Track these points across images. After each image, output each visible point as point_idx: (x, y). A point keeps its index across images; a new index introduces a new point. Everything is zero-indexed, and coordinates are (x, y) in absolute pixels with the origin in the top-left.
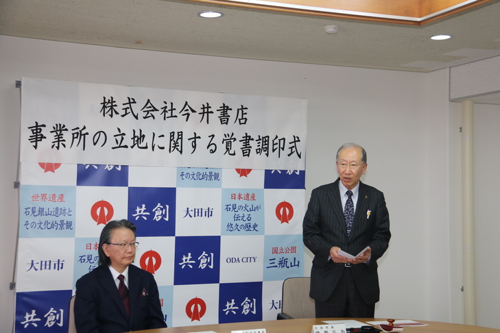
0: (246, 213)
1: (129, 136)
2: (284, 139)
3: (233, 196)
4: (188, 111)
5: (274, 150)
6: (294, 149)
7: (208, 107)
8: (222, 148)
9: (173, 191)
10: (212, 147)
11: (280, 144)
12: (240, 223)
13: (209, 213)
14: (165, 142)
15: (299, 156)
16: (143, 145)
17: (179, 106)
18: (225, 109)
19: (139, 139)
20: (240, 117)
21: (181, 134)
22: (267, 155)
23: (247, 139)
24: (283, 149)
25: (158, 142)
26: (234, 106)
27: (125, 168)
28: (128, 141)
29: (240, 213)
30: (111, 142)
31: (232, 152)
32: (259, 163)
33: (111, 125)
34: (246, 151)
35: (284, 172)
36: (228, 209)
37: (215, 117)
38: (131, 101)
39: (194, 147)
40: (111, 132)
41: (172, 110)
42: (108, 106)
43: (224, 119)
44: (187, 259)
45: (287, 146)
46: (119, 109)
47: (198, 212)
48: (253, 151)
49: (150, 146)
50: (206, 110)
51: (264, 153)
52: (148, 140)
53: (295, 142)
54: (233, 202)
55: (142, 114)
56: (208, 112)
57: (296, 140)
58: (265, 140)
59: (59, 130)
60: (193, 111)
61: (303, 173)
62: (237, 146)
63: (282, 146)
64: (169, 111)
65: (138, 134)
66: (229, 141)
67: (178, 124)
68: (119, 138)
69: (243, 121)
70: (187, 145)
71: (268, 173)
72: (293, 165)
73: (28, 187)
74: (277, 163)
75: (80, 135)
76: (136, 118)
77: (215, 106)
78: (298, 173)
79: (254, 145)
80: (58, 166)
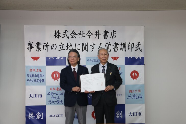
1: (65, 45)
2: (133, 44)
4: (90, 34)
5: (128, 49)
6: (138, 48)
7: (99, 32)
11: (131, 46)
14: (80, 47)
15: (141, 51)
17: (86, 33)
18: (106, 32)
19: (69, 46)
20: (113, 35)
21: (87, 44)
22: (126, 51)
23: (116, 44)
24: (133, 48)
25: (77, 47)
26: (110, 31)
28: (65, 47)
30: (58, 48)
32: (122, 54)
33: (58, 41)
34: (116, 49)
35: (134, 58)
37: (101, 36)
38: (66, 31)
39: (93, 49)
40: (58, 44)
41: (83, 34)
42: (57, 34)
43: (106, 36)
45: (135, 46)
46: (61, 35)
48: (119, 49)
50: (98, 33)
51: (124, 50)
52: (73, 47)
53: (138, 45)
55: (70, 37)
56: (98, 34)
57: (139, 44)
58: (124, 44)
59: (38, 44)
60: (92, 34)
61: (143, 58)
62: (112, 48)
63: (132, 47)
64: (81, 35)
65: (69, 44)
67: (86, 40)
68: (61, 46)
69: (114, 37)
70: (90, 48)
71: (126, 58)
72: (138, 55)
73: (28, 66)
74: (131, 54)
75: (46, 46)
76: (68, 38)
77: (102, 31)
78: (140, 58)
79: (119, 47)
80: (38, 58)
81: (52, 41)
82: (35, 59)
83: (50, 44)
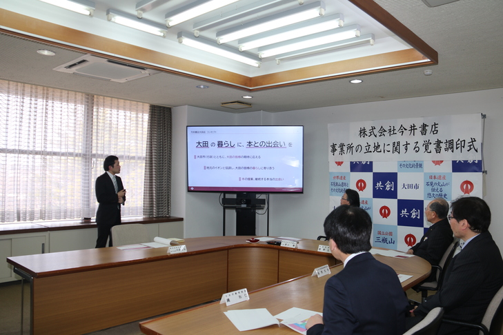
0: (439, 188)
1: (372, 146)
2: (464, 141)
3: (431, 177)
4: (402, 130)
5: (457, 148)
6: (472, 147)
7: (414, 126)
8: (422, 149)
9: (395, 174)
10: (417, 149)
11: (461, 144)
12: (435, 193)
13: (417, 187)
14: (390, 148)
15: (477, 151)
16: (379, 150)
17: (397, 128)
18: (424, 126)
19: (377, 147)
20: (433, 130)
21: (399, 143)
22: (453, 151)
23: (439, 142)
24: (464, 147)
25: (387, 148)
26: (430, 124)
27: (371, 163)
28: (372, 149)
29: (436, 187)
30: (364, 150)
31: (429, 151)
32: (448, 157)
33: (363, 141)
34: (438, 150)
35: (466, 162)
36: (427, 184)
37: (418, 132)
38: (373, 128)
39: (406, 150)
40: (364, 145)
41: (394, 130)
42: (363, 132)
43: (424, 132)
44: (404, 212)
45: (467, 144)
46: (368, 133)
47: (410, 186)
48: (443, 150)
49: (382, 151)
50: (413, 128)
51: (450, 151)
52: (381, 148)
53: (472, 142)
54: (431, 180)
55: (378, 134)
56: (414, 129)
57: (473, 140)
58: (451, 142)
59: (342, 146)
60: (405, 129)
61: (480, 162)
62: (432, 147)
63: (463, 145)
64: (392, 131)
65: (376, 145)
66: (427, 145)
67: (398, 137)
68: (367, 148)
69: (435, 132)
70: (402, 148)
71: (454, 162)
72: (472, 157)
73: (332, 173)
74: (460, 156)
75: (350, 147)
76: (376, 136)
77: (418, 125)
78: (476, 162)
79: (443, 146)
80: (342, 162)
81: (357, 140)
82: (339, 163)
83: (355, 145)
